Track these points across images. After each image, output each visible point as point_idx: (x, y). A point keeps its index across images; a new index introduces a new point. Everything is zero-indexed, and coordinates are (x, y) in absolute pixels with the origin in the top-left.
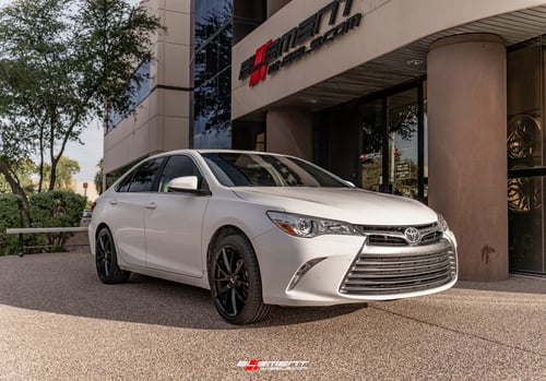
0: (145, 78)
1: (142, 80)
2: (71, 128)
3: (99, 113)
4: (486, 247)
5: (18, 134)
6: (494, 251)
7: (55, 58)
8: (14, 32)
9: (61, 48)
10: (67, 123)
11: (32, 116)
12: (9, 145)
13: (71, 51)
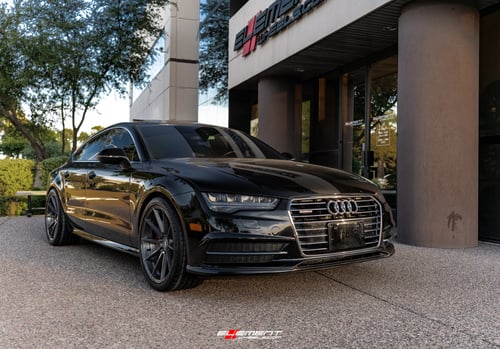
0: (158, 52)
1: (155, 54)
2: (90, 99)
3: (117, 85)
4: (453, 213)
5: (44, 105)
6: (460, 218)
7: (76, 34)
8: (39, 11)
9: (82, 25)
10: (86, 94)
11: (53, 88)
12: (36, 115)
13: (90, 28)
